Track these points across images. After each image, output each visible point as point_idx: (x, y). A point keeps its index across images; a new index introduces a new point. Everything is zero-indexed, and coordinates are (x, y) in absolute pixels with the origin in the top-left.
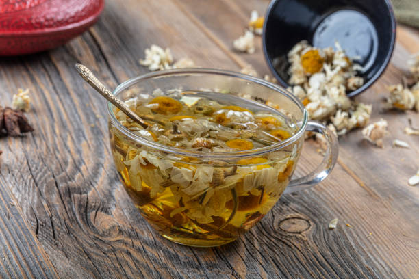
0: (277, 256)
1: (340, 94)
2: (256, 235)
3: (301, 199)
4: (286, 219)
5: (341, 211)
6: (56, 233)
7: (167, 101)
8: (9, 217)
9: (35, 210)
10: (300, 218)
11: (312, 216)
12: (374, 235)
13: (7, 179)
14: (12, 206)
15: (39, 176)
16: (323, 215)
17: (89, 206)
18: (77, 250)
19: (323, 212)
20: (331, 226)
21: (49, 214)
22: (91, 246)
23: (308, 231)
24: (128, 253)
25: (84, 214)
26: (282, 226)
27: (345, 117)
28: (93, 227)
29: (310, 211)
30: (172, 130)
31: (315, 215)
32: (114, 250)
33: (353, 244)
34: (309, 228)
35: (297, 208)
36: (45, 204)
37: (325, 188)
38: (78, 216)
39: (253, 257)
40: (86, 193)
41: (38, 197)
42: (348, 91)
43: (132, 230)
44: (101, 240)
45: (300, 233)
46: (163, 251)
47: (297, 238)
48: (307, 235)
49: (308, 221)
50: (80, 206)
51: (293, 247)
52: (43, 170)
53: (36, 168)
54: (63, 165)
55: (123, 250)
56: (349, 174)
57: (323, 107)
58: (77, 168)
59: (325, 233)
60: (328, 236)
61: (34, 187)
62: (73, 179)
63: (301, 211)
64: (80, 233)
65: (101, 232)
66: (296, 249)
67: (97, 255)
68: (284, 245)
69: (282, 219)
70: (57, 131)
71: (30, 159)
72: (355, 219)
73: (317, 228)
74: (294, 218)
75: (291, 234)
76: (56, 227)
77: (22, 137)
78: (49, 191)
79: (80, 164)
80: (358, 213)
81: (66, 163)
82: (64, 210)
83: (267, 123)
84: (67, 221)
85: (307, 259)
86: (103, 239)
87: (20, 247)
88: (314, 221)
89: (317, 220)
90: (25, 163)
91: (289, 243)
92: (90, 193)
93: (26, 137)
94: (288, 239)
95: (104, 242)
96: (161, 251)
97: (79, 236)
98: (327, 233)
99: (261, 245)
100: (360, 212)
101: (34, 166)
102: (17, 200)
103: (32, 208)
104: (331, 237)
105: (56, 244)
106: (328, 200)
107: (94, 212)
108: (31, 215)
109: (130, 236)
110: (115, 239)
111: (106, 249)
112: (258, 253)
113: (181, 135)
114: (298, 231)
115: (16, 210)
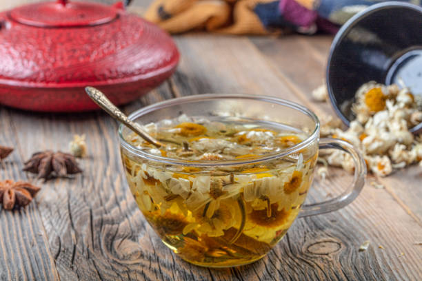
0: (296, 275)
1: (401, 129)
2: (280, 257)
3: (339, 225)
4: (317, 243)
5: (378, 235)
6: (76, 258)
7: (191, 126)
8: (33, 245)
9: (62, 239)
10: (333, 242)
11: (345, 240)
12: (406, 255)
13: (42, 214)
14: (38, 236)
15: (75, 210)
16: (357, 239)
17: (118, 235)
18: (90, 272)
19: (358, 235)
20: (362, 247)
21: (74, 242)
22: (106, 268)
23: (337, 253)
24: (143, 274)
25: (110, 242)
26: (310, 249)
27: (403, 150)
28: (115, 252)
29: (345, 235)
30: (184, 148)
31: (349, 239)
32: (128, 272)
33: (380, 264)
34: (338, 250)
35: (332, 233)
36: (73, 233)
37: (367, 216)
38: (103, 243)
39: (271, 276)
40: (119, 224)
41: (69, 228)
42: (410, 126)
43: (155, 254)
44: (119, 264)
45: (327, 254)
46: (179, 272)
47: (322, 259)
48: (334, 255)
49: (339, 244)
50: (108, 235)
51: (316, 266)
52: (82, 206)
53: (75, 204)
54: (103, 201)
55: (138, 272)
56: (398, 203)
57: (380, 140)
58: (117, 203)
59: (354, 254)
60: (357, 257)
61: (67, 220)
62: (109, 212)
63: (335, 236)
64: (99, 258)
65: (121, 256)
66: (318, 268)
67: (110, 275)
68: (307, 265)
69: (312, 243)
70: (108, 173)
71: (72, 196)
72: (390, 242)
73: (347, 250)
74: (325, 242)
75: (317, 256)
76: (77, 253)
77: (70, 179)
78: (82, 223)
79: (121, 199)
80: (395, 236)
81: (107, 199)
82: (91, 238)
83: (287, 141)
84: (91, 248)
85: (326, 276)
86: (122, 262)
87: (35, 270)
88: (346, 244)
89: (349, 243)
90: (66, 199)
91: (312, 263)
92: (122, 224)
93: (74, 179)
94: (313, 259)
95: (121, 265)
96: (177, 272)
97: (98, 260)
98: (356, 254)
99: (282, 265)
100: (398, 236)
101: (74, 202)
102: (46, 231)
103: (59, 238)
104: (359, 258)
105: (72, 267)
106: (367, 225)
107: (121, 239)
108: (56, 243)
109: (150, 259)
110: (133, 262)
111: (121, 270)
112: (277, 273)
113: (191, 152)
114: (326, 253)
115: (42, 239)
